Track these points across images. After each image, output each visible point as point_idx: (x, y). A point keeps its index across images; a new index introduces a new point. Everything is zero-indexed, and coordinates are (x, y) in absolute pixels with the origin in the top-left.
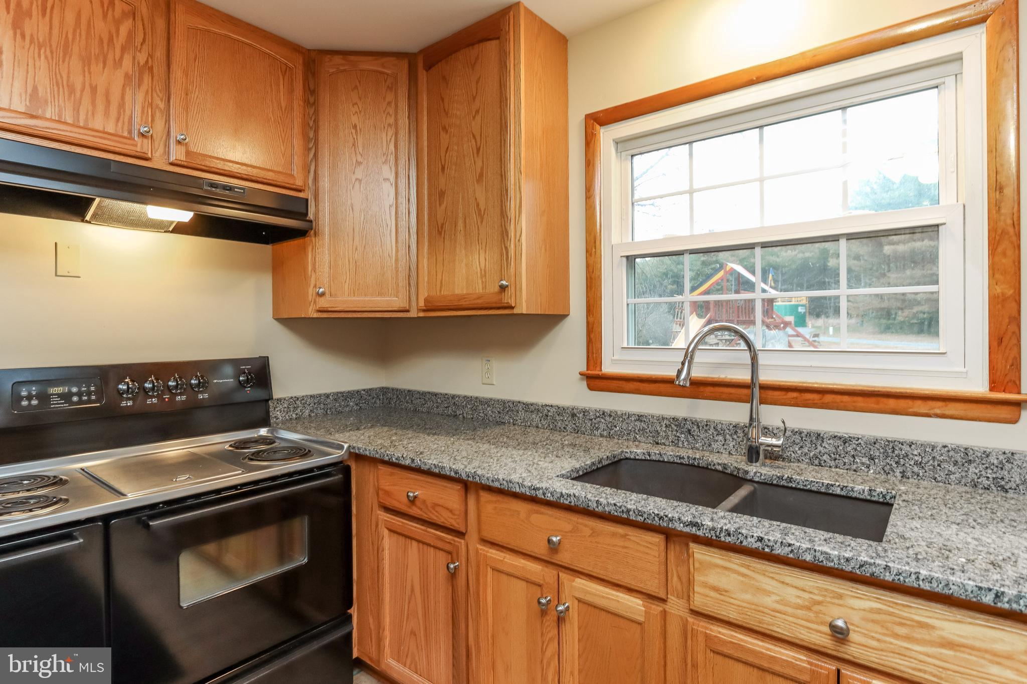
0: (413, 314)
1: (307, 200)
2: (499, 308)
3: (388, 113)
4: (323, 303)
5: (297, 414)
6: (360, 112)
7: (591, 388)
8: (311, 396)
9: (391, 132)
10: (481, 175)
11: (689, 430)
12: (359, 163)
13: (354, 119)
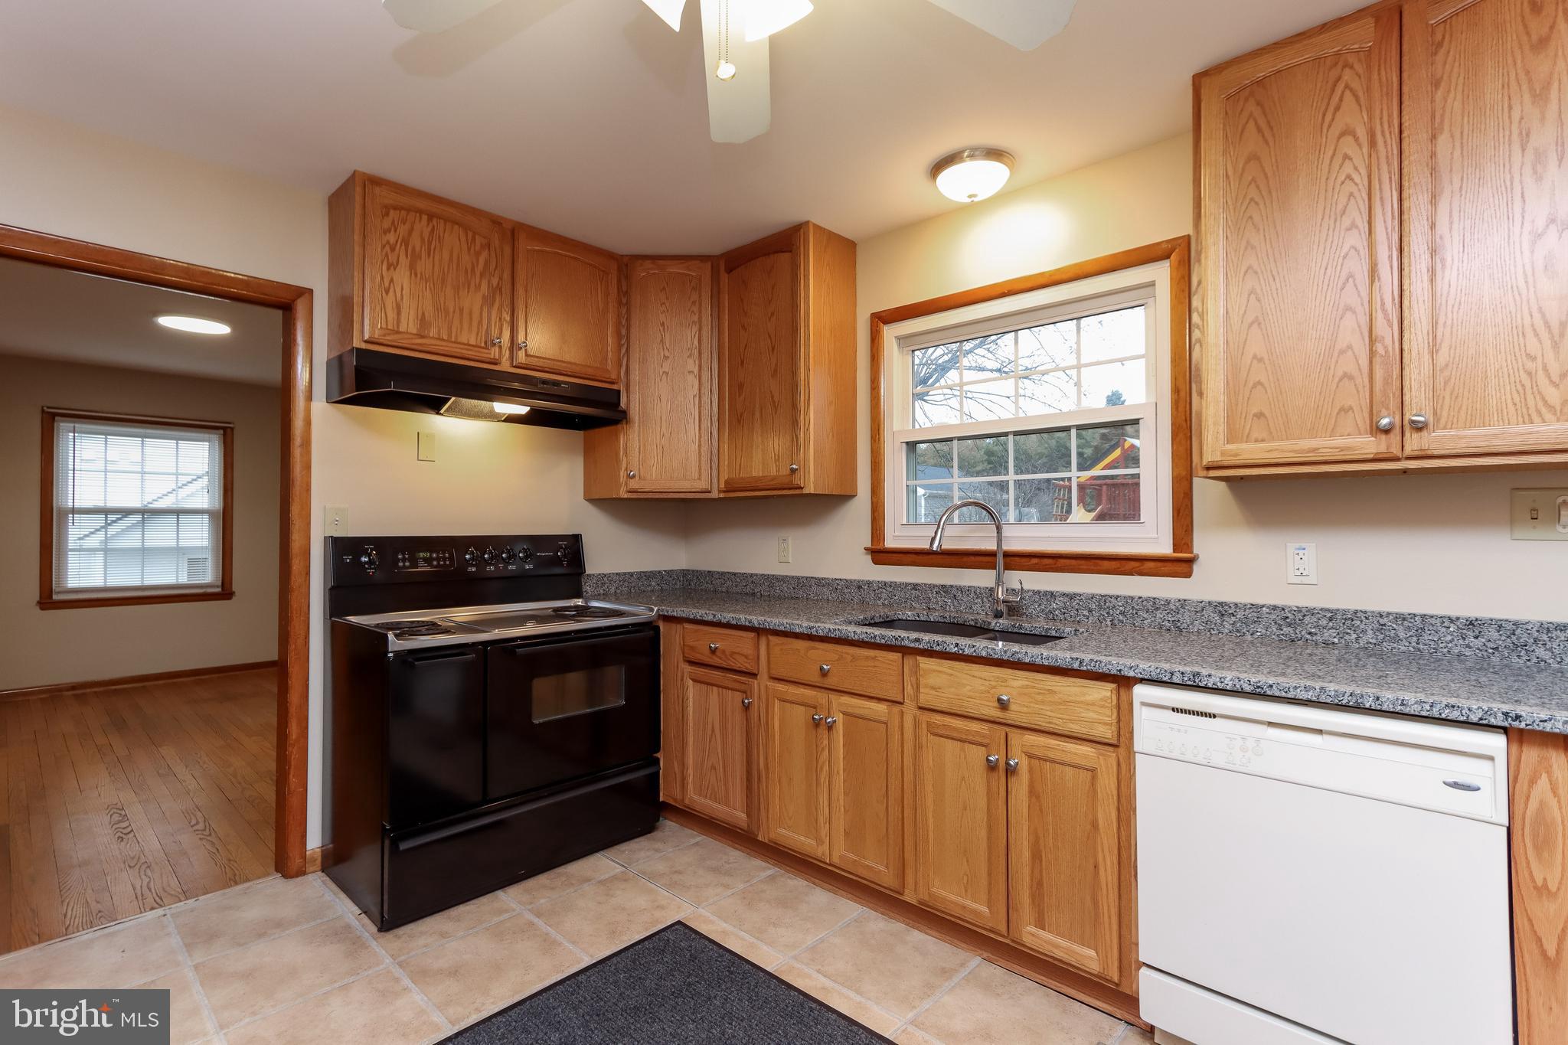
0: (715, 495)
1: (619, 391)
2: (790, 489)
3: (693, 312)
4: (634, 484)
5: (604, 590)
6: (668, 311)
7: (876, 562)
8: (617, 574)
9: (695, 329)
10: (775, 371)
11: (955, 595)
12: (666, 358)
13: (662, 318)
